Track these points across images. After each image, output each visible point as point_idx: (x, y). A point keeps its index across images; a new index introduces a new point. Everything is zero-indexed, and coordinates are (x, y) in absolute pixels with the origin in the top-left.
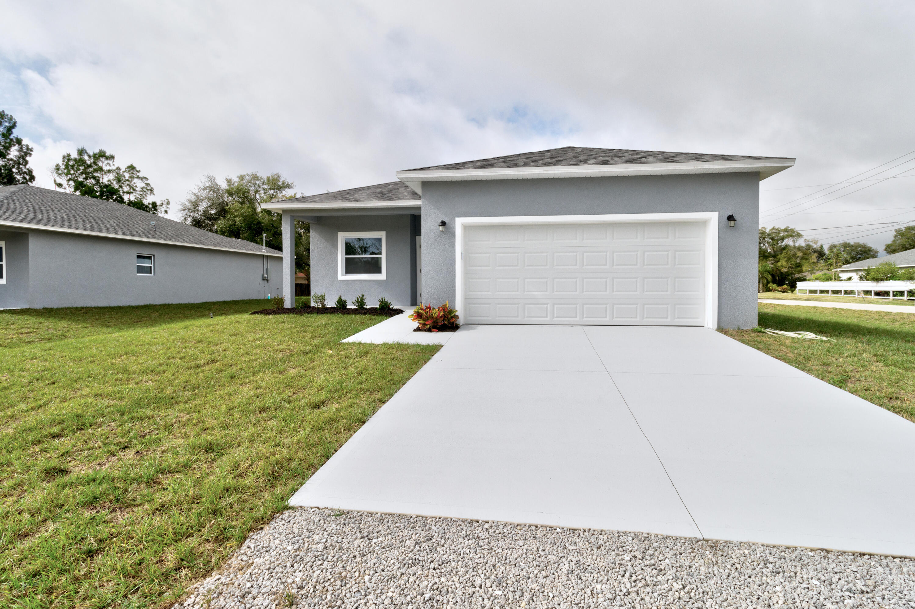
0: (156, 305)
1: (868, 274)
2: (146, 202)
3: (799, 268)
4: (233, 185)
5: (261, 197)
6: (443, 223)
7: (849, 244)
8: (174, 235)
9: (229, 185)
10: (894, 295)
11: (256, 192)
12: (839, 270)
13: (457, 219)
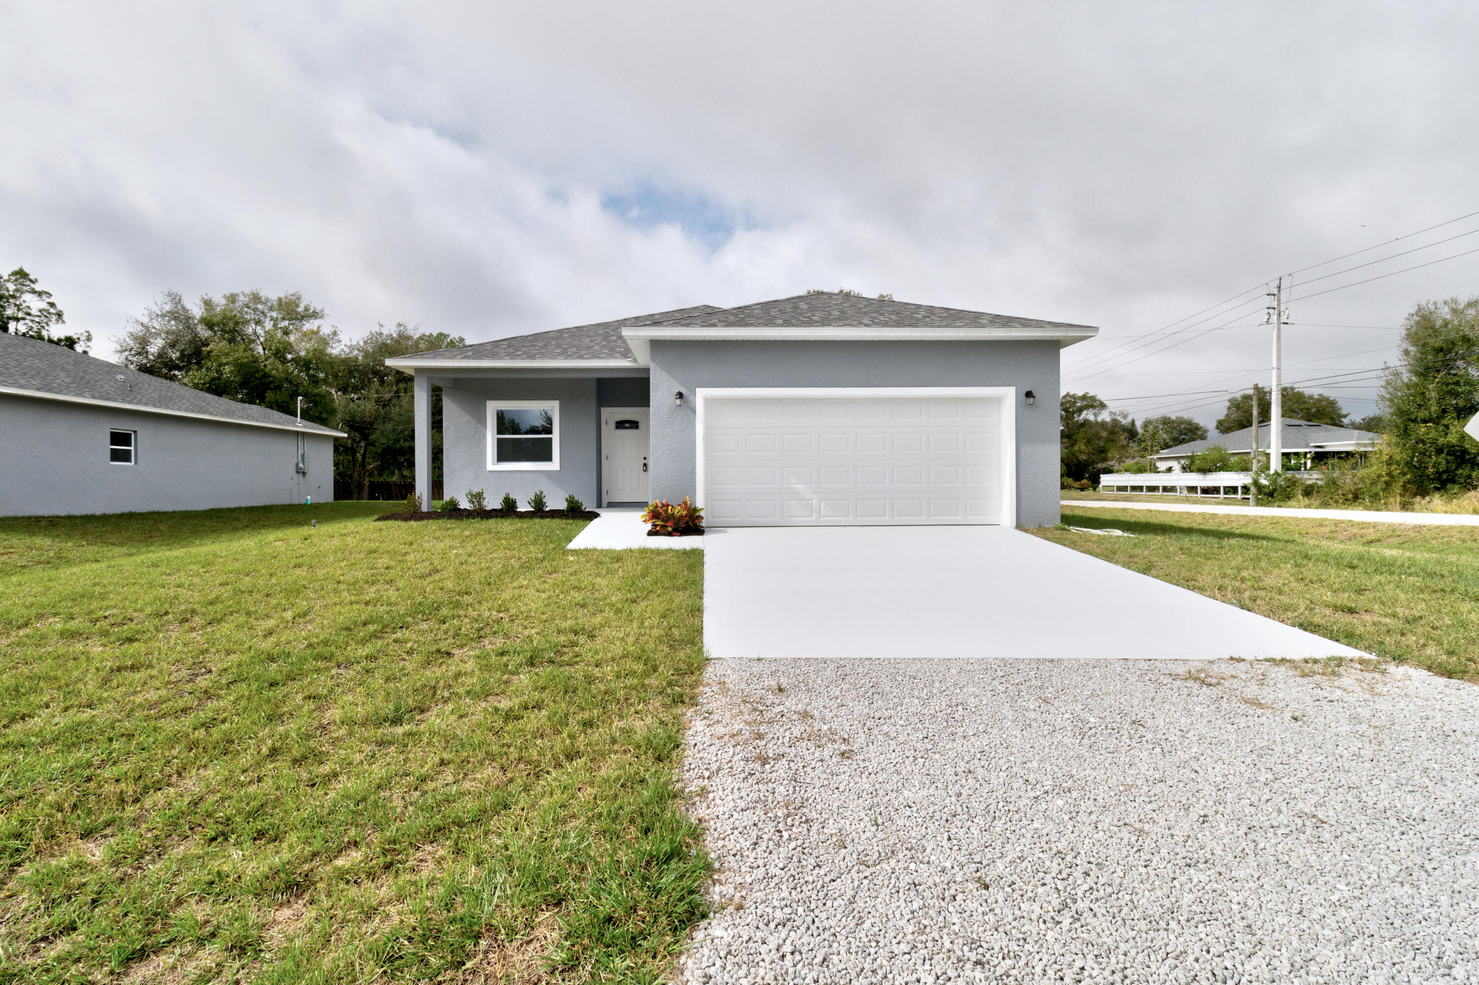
1: (1192, 463)
3: (1103, 455)
4: (216, 309)
5: (266, 333)
6: (680, 395)
7: (1169, 418)
8: (160, 398)
9: (208, 310)
10: (1225, 493)
11: (258, 323)
12: (1155, 457)
13: (697, 390)
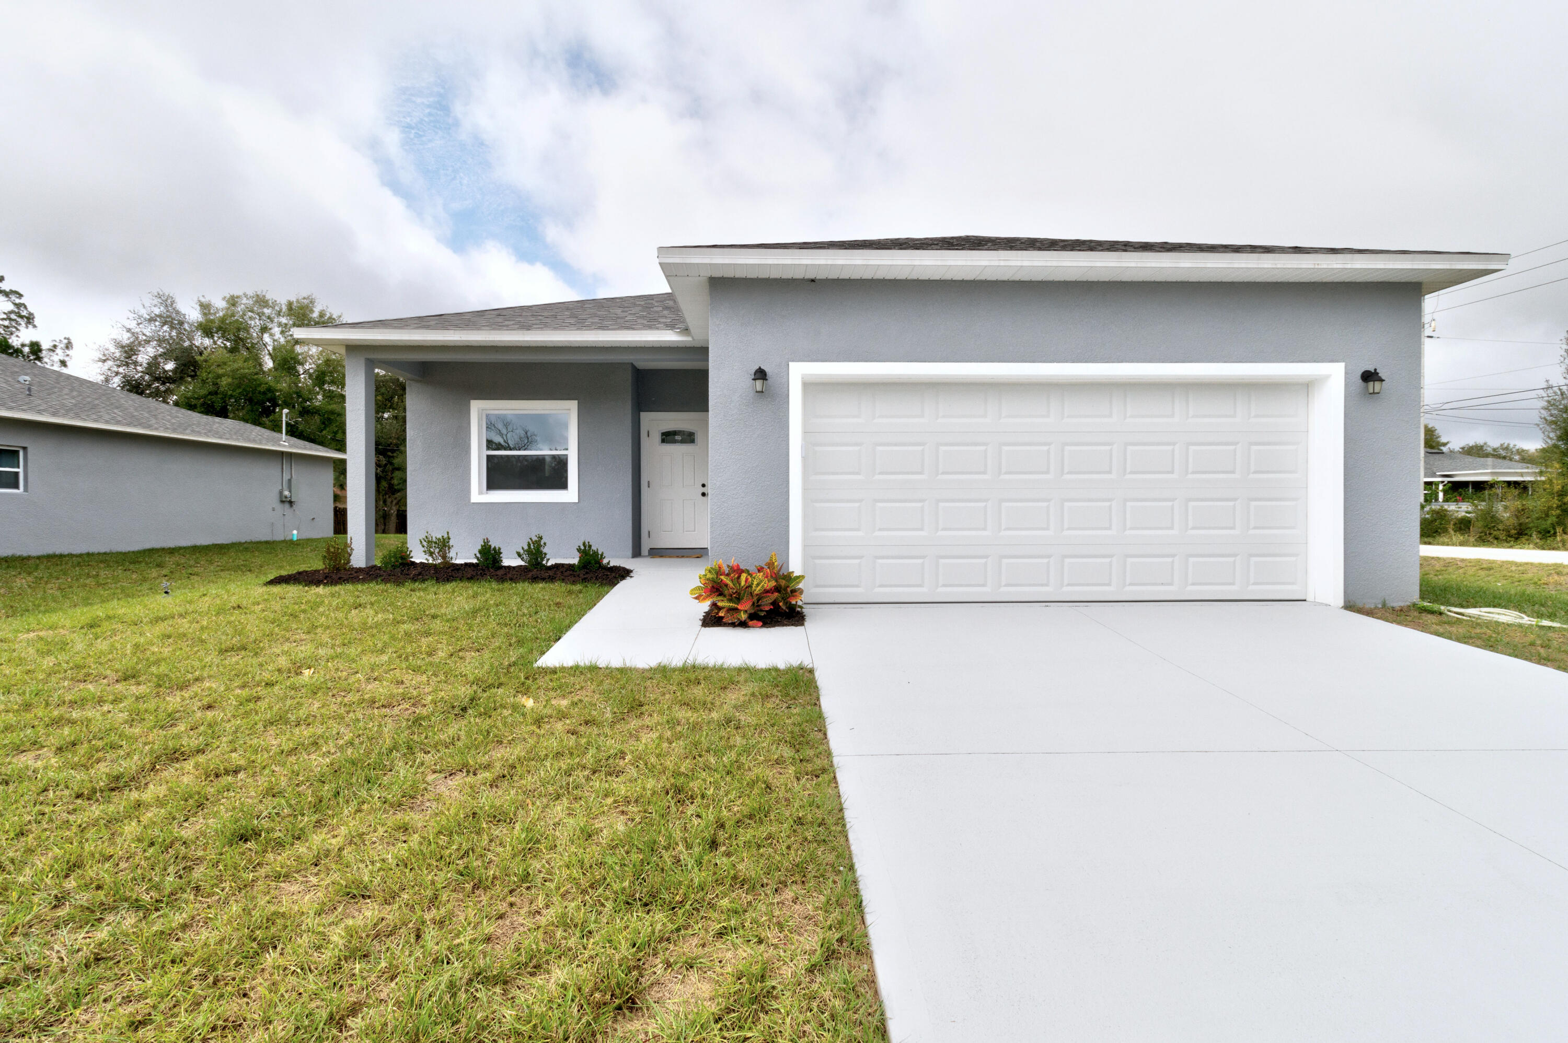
0: (29, 558)
2: (15, 342)
4: (215, 314)
5: (274, 340)
6: (761, 375)
8: (75, 405)
9: (205, 314)
11: (264, 329)
13: (792, 365)
